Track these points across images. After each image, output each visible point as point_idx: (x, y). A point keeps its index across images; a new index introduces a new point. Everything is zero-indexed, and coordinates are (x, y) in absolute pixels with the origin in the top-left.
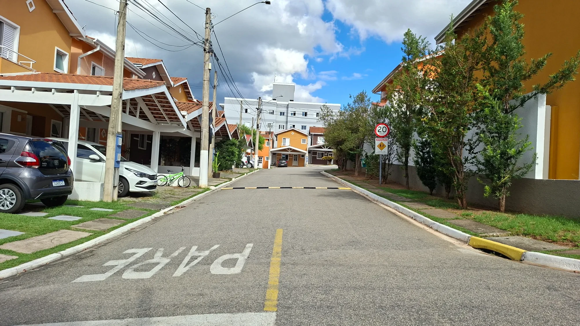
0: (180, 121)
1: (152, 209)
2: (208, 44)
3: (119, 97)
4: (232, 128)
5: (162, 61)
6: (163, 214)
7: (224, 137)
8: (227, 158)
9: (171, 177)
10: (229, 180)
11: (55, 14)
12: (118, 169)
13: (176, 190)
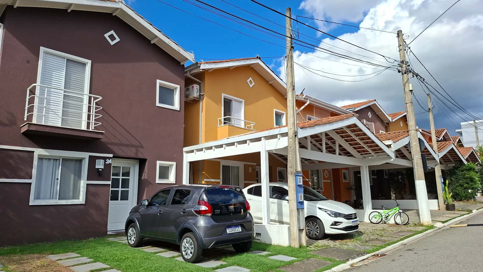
0: (384, 152)
1: (337, 259)
2: (404, 66)
3: (294, 136)
4: (466, 151)
5: (375, 100)
6: (350, 267)
7: (456, 162)
8: (466, 185)
9: (386, 214)
10: (467, 213)
11: (270, 84)
12: (302, 211)
13: (391, 229)
